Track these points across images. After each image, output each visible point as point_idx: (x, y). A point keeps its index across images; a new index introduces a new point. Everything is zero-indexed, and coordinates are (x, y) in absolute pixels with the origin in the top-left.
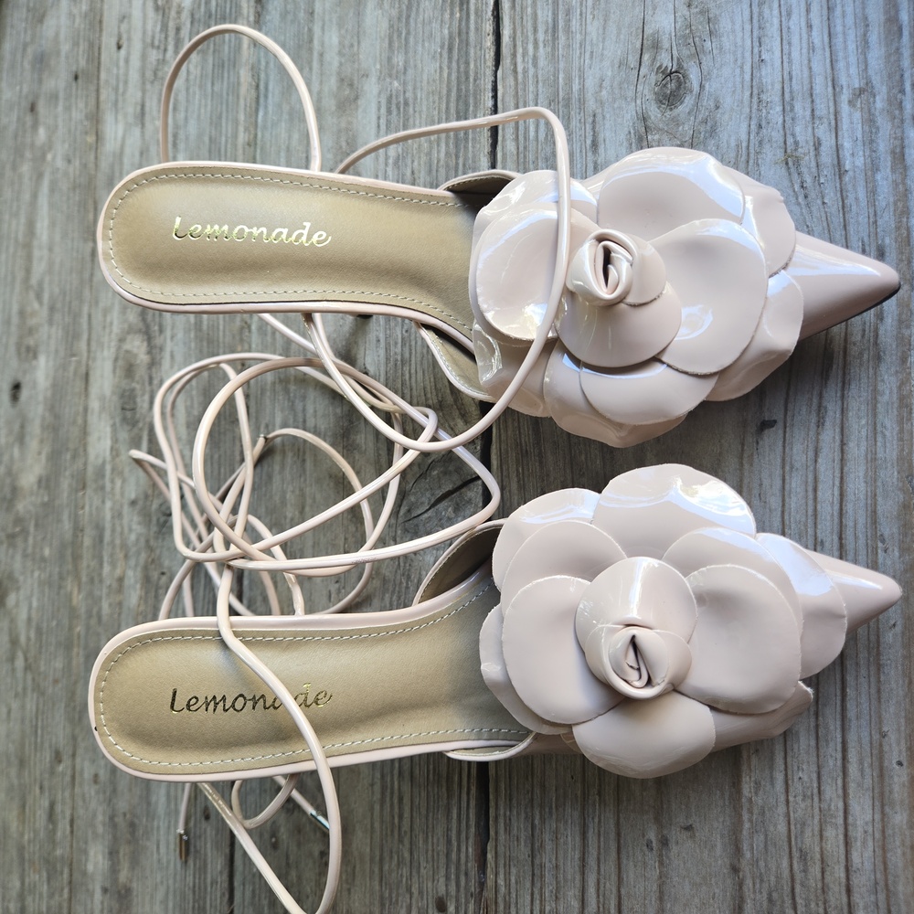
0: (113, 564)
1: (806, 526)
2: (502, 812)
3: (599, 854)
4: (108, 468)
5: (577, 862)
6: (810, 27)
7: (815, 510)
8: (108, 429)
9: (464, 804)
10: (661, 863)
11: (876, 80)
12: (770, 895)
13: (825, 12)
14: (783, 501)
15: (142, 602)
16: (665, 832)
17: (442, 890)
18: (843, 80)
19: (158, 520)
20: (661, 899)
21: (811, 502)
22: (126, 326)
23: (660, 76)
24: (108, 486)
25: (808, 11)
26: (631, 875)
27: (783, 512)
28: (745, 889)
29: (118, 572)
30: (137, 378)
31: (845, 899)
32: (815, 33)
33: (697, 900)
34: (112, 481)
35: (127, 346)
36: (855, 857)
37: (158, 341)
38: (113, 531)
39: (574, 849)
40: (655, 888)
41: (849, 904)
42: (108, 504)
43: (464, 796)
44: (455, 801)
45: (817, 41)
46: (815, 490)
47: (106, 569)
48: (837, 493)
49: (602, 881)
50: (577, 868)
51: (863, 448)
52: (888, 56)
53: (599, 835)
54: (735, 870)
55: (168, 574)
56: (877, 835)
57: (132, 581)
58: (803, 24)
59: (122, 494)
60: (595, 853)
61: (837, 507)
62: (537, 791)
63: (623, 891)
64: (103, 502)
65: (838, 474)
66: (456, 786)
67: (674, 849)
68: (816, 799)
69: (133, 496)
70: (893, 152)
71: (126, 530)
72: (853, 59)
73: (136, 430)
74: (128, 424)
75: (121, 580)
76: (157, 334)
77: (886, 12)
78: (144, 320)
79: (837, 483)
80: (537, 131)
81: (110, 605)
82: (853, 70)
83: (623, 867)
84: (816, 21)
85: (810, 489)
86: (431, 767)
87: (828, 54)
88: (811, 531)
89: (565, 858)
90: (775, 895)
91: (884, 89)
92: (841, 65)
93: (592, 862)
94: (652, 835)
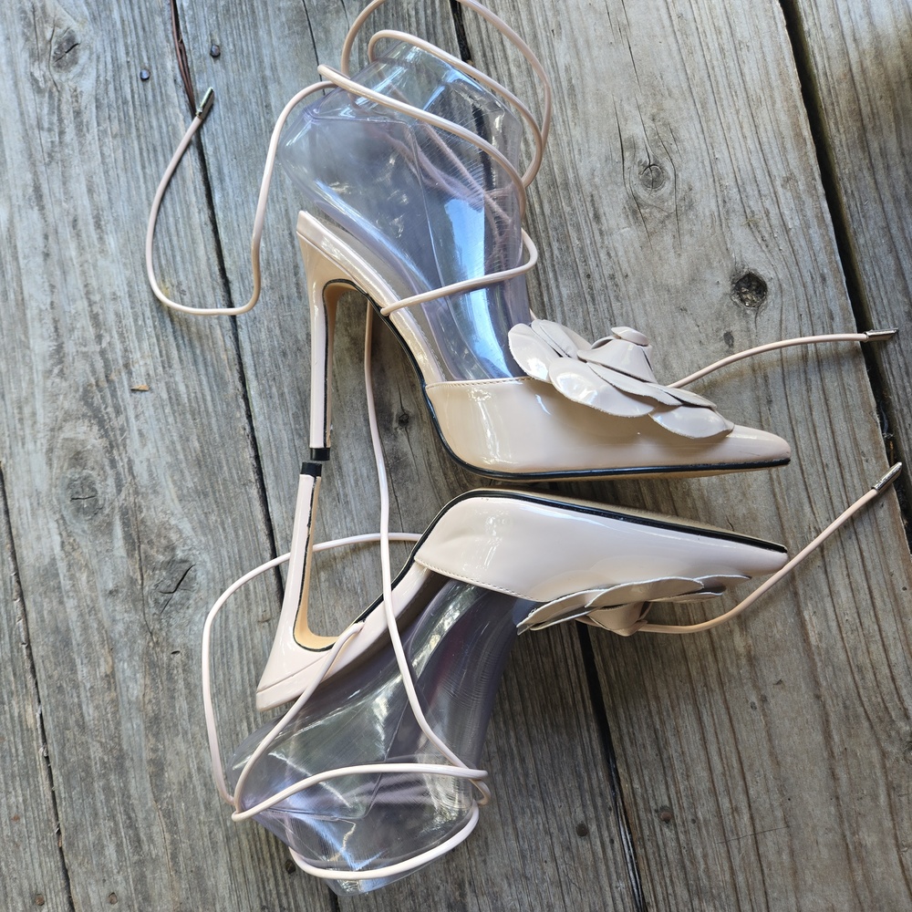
0: (92, 662)
1: (814, 457)
2: (625, 731)
3: (715, 729)
4: (62, 567)
5: (699, 742)
6: (745, 137)
7: (818, 445)
8: (53, 525)
9: (586, 740)
10: (765, 715)
11: (796, 172)
12: (844, 703)
13: (753, 128)
14: (796, 444)
15: (148, 690)
16: (763, 692)
17: (580, 817)
18: (774, 172)
19: (156, 601)
20: (770, 740)
21: (814, 441)
22: (60, 415)
23: (642, 168)
24: (66, 584)
25: (741, 127)
26: (744, 734)
27: (797, 452)
28: (827, 707)
29: (104, 669)
30: (90, 463)
31: (892, 686)
32: (749, 141)
33: (796, 730)
34: (72, 577)
35: (68, 432)
36: (892, 657)
37: (117, 422)
38: (85, 628)
39: (694, 734)
40: (764, 734)
41: (896, 688)
42: (70, 604)
43: (585, 734)
44: (577, 740)
45: (752, 147)
46: (815, 433)
47: (83, 671)
48: (829, 432)
49: (722, 748)
50: (700, 747)
51: (839, 401)
52: (801, 158)
53: (712, 715)
54: (818, 697)
55: (183, 652)
56: (902, 638)
57: (128, 673)
58: (740, 136)
59: (92, 588)
60: (712, 731)
61: (831, 441)
62: (653, 703)
63: (740, 748)
64: (61, 602)
65: (827, 420)
66: (575, 730)
67: (772, 702)
68: (860, 629)
69: (111, 586)
70: (817, 217)
71: (107, 623)
72: (778, 159)
73: (100, 517)
74: (85, 513)
75: (110, 678)
76: (113, 415)
77: (793, 130)
78: (89, 404)
79: (828, 425)
80: (542, 207)
81: (97, 707)
82: (780, 166)
83: (736, 730)
84: (748, 134)
85: (812, 433)
86: (548, 722)
87: (761, 155)
88: (818, 460)
89: (688, 743)
90: (848, 703)
91: (803, 178)
92: (771, 162)
93: (710, 737)
94: (754, 699)
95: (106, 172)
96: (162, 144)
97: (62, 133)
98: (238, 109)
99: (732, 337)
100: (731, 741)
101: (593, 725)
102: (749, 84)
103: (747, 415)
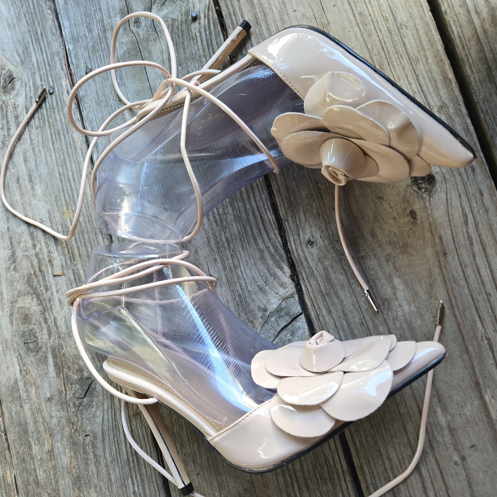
0: (41, 443)
1: (480, 288)
2: (370, 482)
3: (431, 480)
4: (21, 384)
5: (421, 489)
6: (410, 84)
7: (482, 281)
8: (15, 360)
9: (344, 488)
10: (465, 469)
11: (447, 102)
13: (415, 77)
14: (467, 281)
15: (73, 460)
16: (462, 453)
18: (432, 103)
19: (74, 404)
20: (470, 486)
21: (479, 278)
22: (16, 293)
24: (24, 395)
25: (407, 78)
26: (452, 483)
27: (468, 286)
29: (47, 447)
30: (33, 321)
32: (413, 86)
33: (488, 479)
34: (27, 391)
35: (20, 304)
37: (46, 296)
38: (36, 422)
39: (417, 484)
40: (466, 483)
42: (27, 407)
43: (343, 484)
44: (338, 489)
45: (415, 89)
46: (479, 272)
47: (35, 449)
48: (489, 271)
49: (437, 492)
50: (422, 492)
51: (493, 249)
52: (449, 92)
53: (428, 470)
55: (91, 435)
57: (61, 449)
58: (407, 83)
59: (38, 397)
60: (430, 482)
61: (491, 277)
62: (387, 462)
63: (450, 493)
64: (22, 407)
65: (486, 263)
66: (337, 481)
67: (469, 460)
69: (48, 395)
70: (464, 129)
71: (47, 418)
72: (433, 95)
73: (40, 354)
74: (32, 352)
75: (51, 452)
76: (44, 292)
77: (442, 75)
78: (31, 286)
79: (487, 267)
81: (45, 471)
82: (435, 99)
83: (446, 480)
84: (412, 81)
85: (477, 272)
86: (318, 476)
87: (422, 94)
88: (483, 291)
89: (414, 490)
91: (451, 105)
92: (429, 97)
93: (429, 485)
94: (456, 458)
95: (33, 149)
96: (63, 130)
97: (9, 129)
98: (103, 104)
99: (415, 214)
100: (443, 488)
101: (348, 478)
102: (410, 50)
103: (431, 264)
